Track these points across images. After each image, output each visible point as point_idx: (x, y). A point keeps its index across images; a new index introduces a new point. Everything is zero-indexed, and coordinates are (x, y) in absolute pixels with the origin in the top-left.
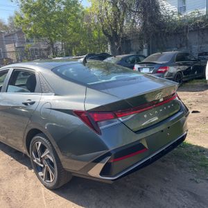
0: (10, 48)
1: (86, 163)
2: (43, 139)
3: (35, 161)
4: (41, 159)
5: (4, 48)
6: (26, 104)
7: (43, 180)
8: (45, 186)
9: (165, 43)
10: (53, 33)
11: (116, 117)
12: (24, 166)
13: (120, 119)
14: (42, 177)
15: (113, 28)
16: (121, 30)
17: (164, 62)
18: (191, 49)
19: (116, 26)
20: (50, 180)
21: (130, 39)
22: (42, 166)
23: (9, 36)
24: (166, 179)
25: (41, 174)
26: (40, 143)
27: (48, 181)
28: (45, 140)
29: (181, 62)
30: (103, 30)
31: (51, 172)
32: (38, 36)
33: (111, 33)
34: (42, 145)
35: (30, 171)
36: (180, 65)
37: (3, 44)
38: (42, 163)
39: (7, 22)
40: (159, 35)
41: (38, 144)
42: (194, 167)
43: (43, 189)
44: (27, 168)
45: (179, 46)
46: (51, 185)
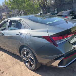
0: (4, 14)
1: (50, 60)
2: (28, 49)
3: (24, 58)
4: (27, 58)
5: (1, 14)
6: (18, 34)
7: (28, 66)
8: (29, 69)
9: (64, 8)
10: (20, 7)
11: (64, 38)
12: (18, 60)
13: (65, 39)
14: (28, 65)
16: (46, 4)
17: (66, 15)
18: (74, 9)
19: (44, 2)
20: (31, 66)
21: (50, 7)
22: (27, 61)
25: (27, 64)
26: (26, 51)
27: (31, 67)
28: (29, 50)
29: (72, 15)
30: (39, 5)
31: (32, 63)
32: (14, 9)
33: (42, 5)
34: (27, 52)
35: (21, 62)
36: (72, 16)
37: (1, 13)
38: (27, 59)
39: (2, 5)
40: (61, 4)
41: (25, 52)
43: (28, 70)
44: (19, 61)
45: (69, 8)
46: (32, 69)
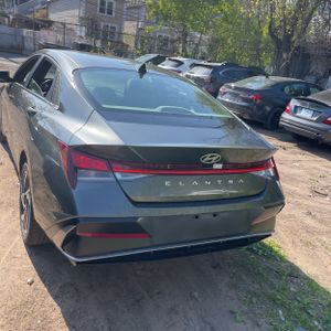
0: (130, 28)
11: (112, 170)
13: (118, 175)
15: (288, 27)
23: (135, 7)
24: (196, 294)
42: (255, 294)
